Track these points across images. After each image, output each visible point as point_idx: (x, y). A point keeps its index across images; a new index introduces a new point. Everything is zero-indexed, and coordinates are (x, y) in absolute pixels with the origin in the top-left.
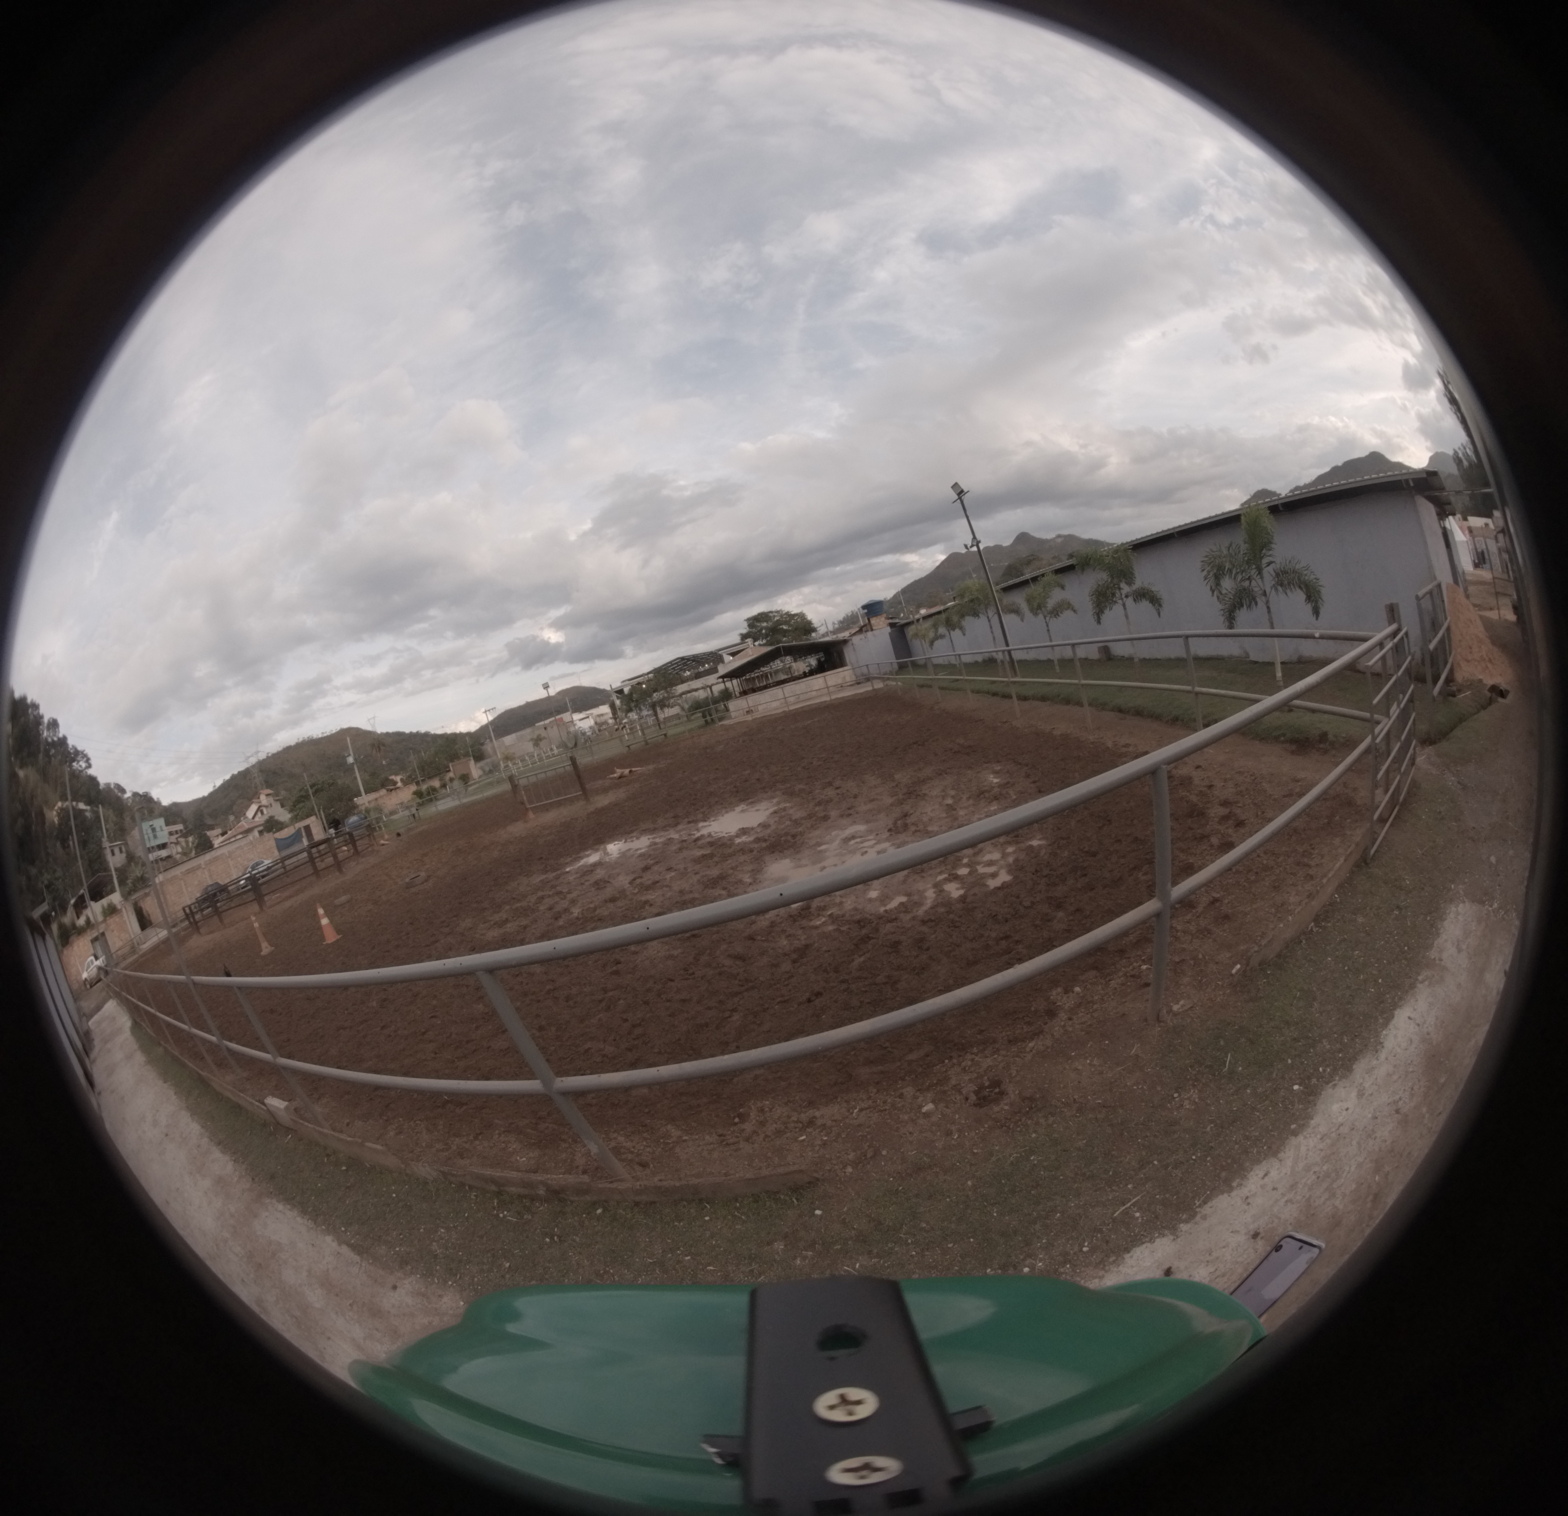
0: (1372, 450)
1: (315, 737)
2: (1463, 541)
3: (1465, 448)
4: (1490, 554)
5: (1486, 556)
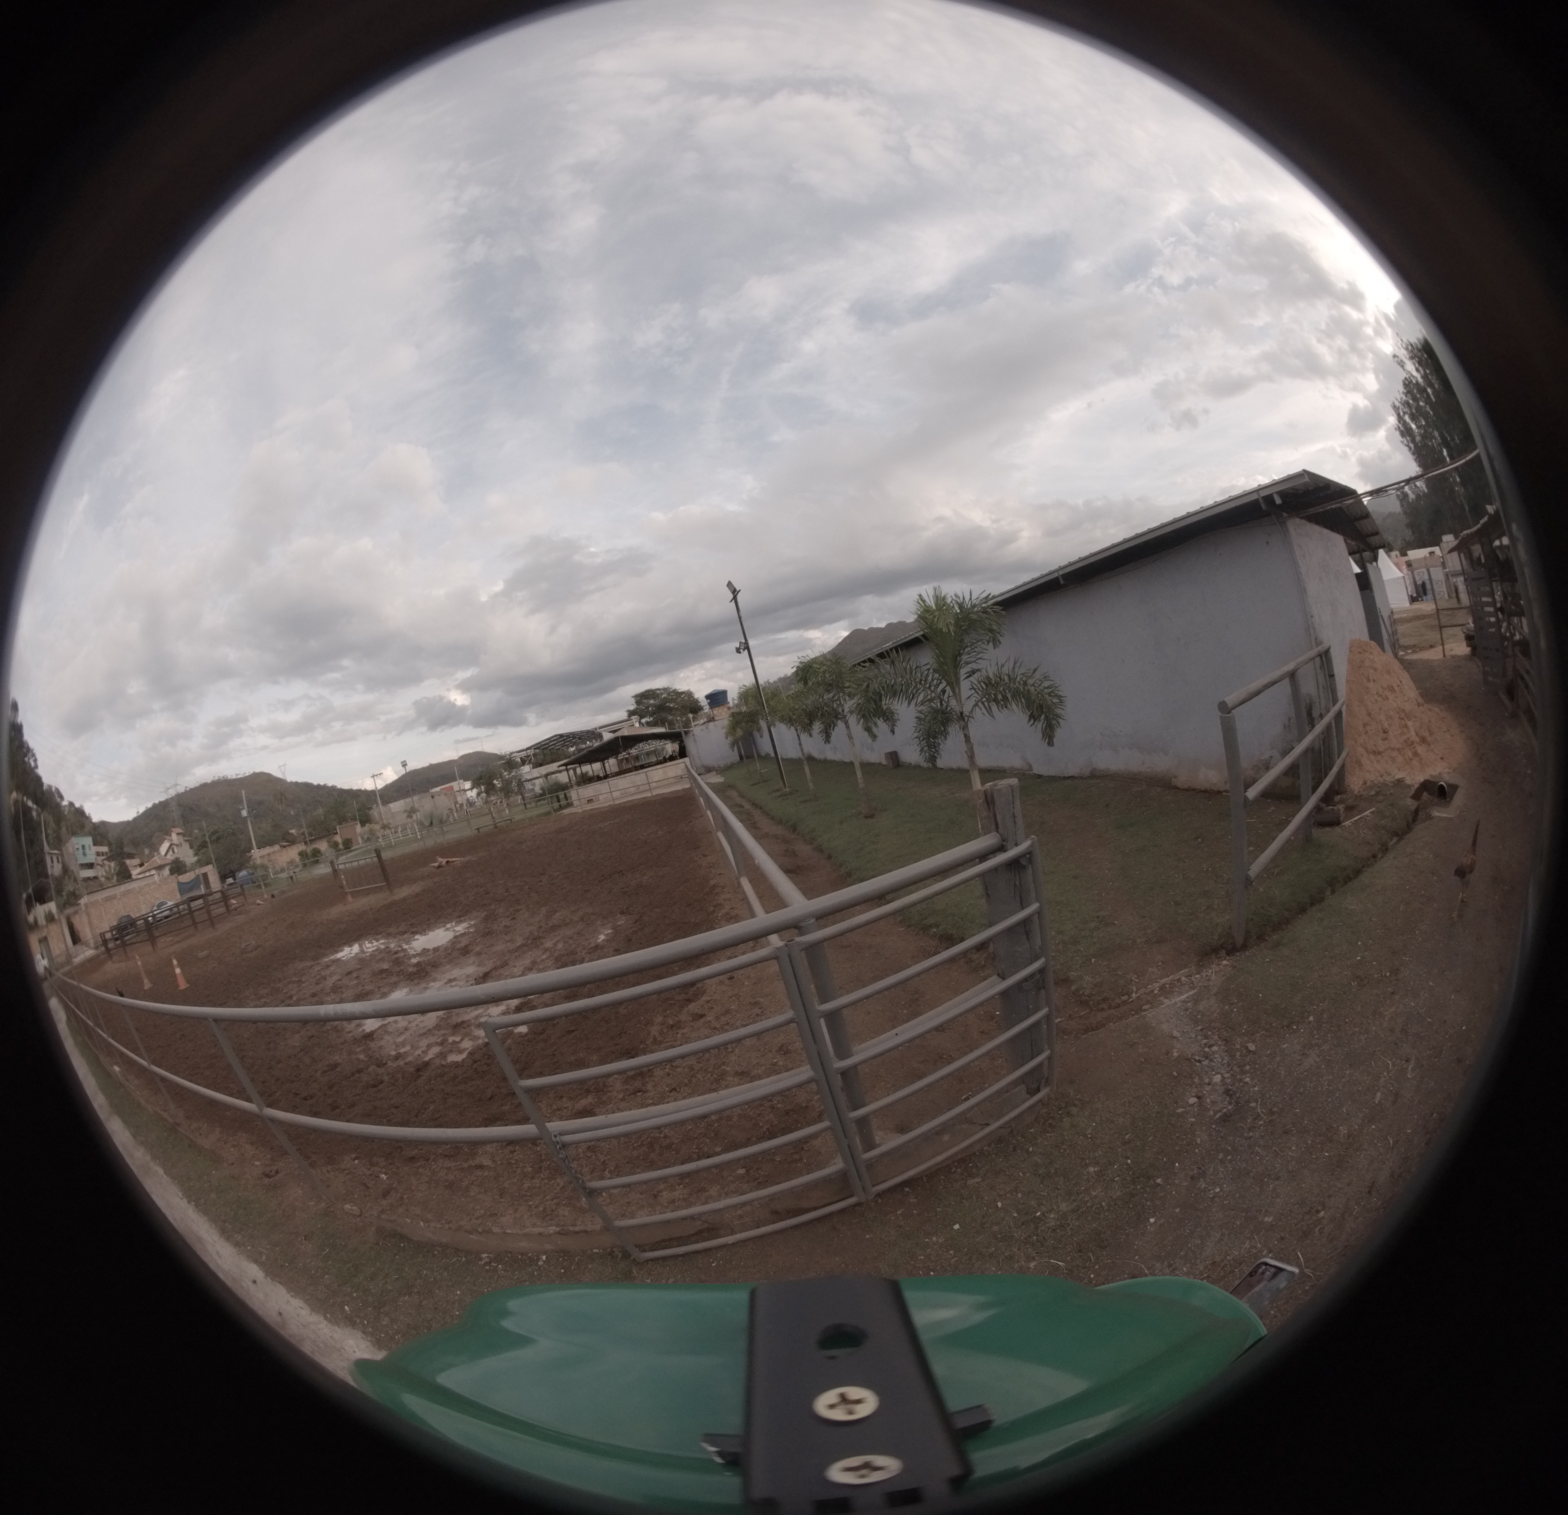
1: (229, 777)
4: (1434, 583)
5: (1428, 586)
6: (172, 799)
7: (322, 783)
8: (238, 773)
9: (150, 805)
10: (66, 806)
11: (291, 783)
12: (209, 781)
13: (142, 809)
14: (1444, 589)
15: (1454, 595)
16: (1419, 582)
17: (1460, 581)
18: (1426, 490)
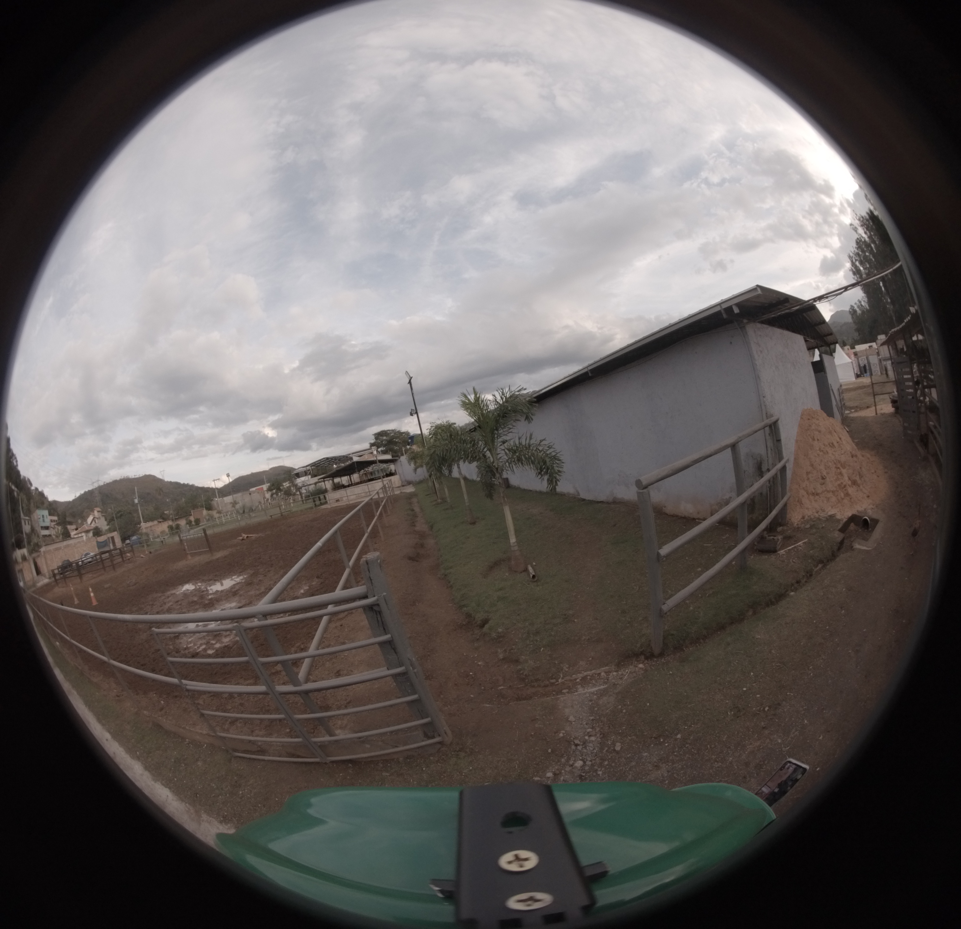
1: (130, 477)
4: (872, 365)
5: (867, 368)
6: (96, 489)
7: (186, 483)
8: (136, 475)
9: (82, 492)
10: (33, 490)
11: (167, 482)
12: (118, 479)
13: (78, 495)
14: (878, 369)
15: (885, 372)
16: (862, 365)
17: (889, 364)
18: (868, 308)
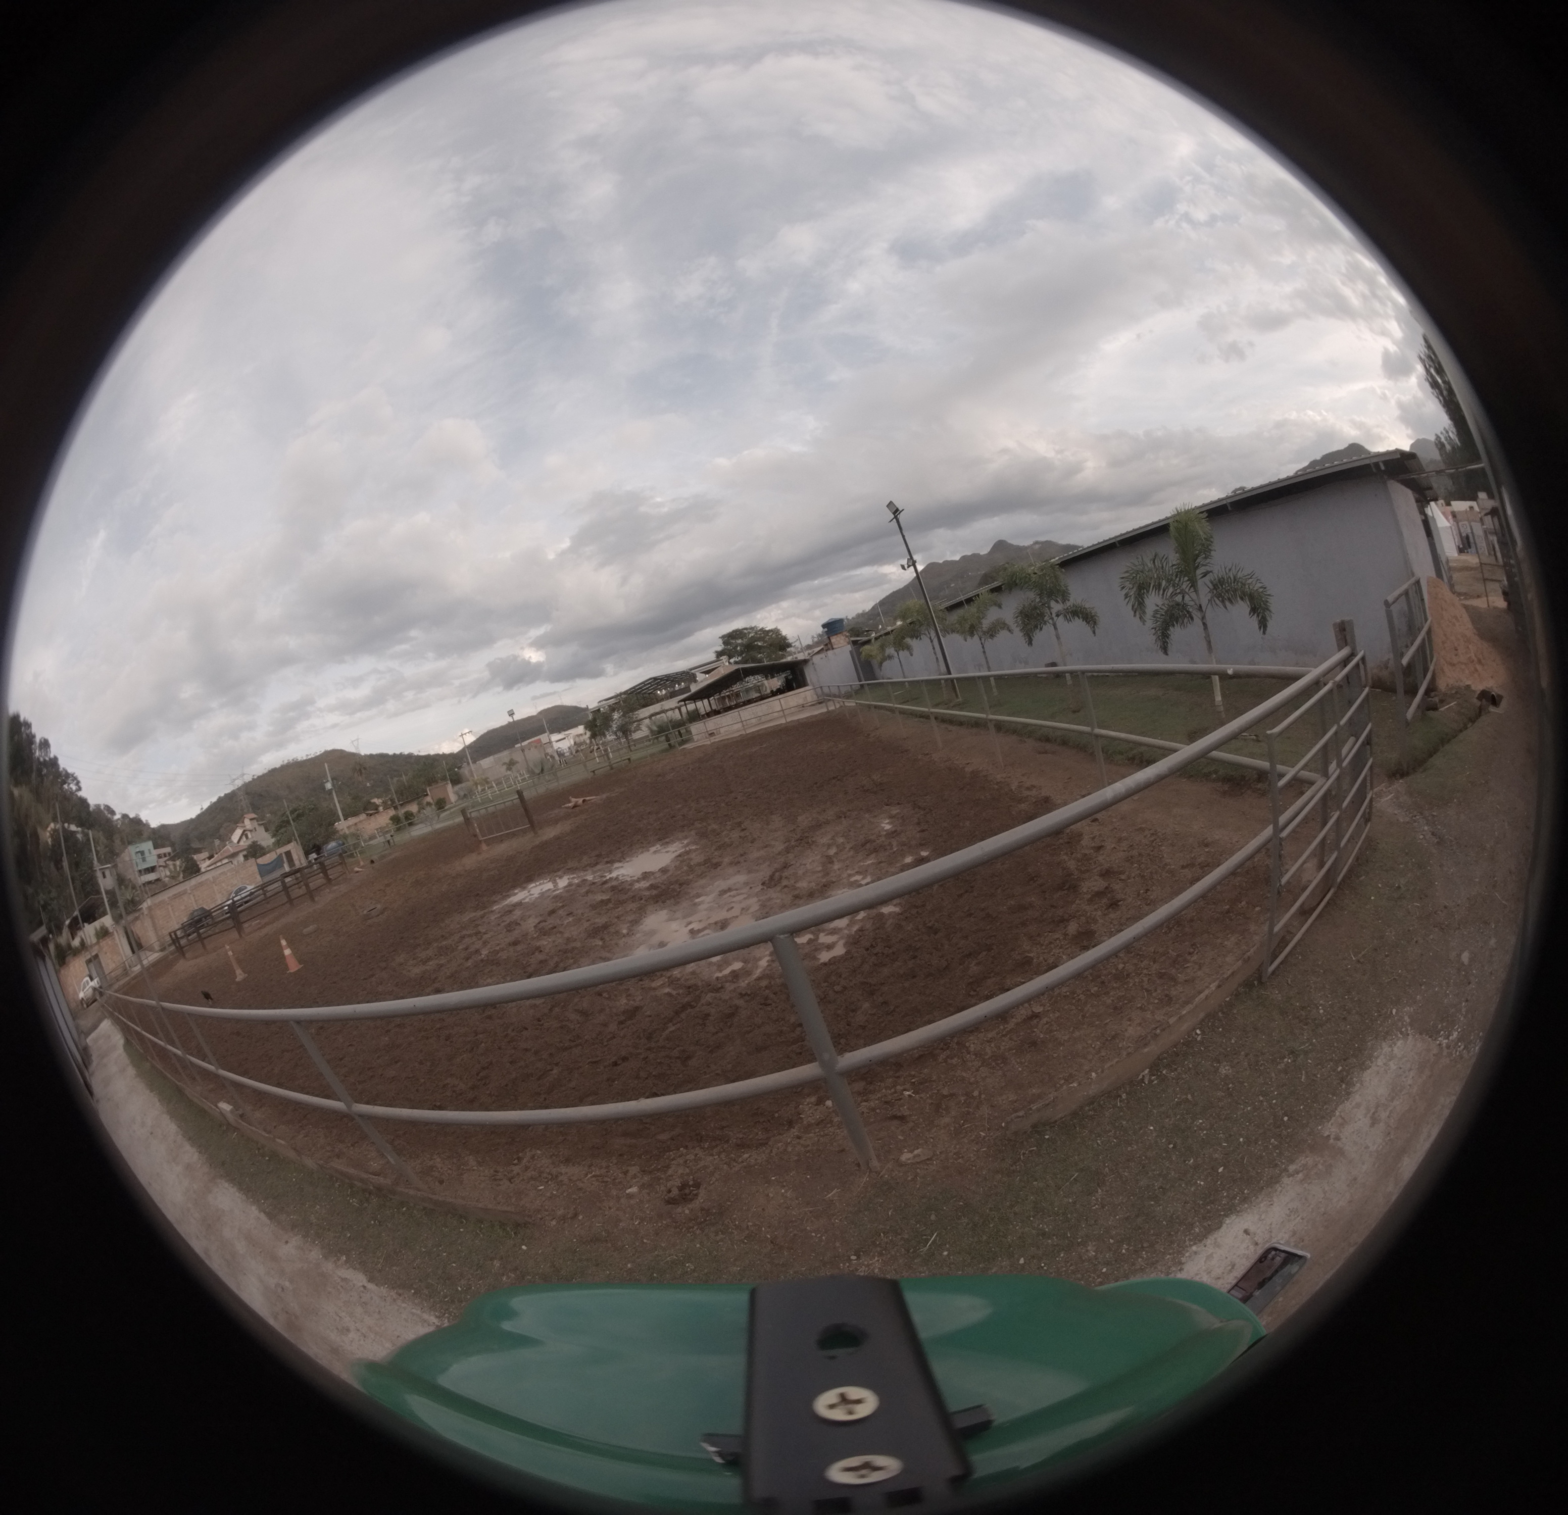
0: (1351, 442)
1: (300, 759)
2: (1446, 527)
3: (1447, 432)
6: (239, 789)
7: (398, 752)
8: (309, 754)
9: (214, 799)
10: (119, 819)
11: (366, 756)
12: (278, 765)
13: (206, 805)
15: (1493, 553)
17: (1494, 539)
